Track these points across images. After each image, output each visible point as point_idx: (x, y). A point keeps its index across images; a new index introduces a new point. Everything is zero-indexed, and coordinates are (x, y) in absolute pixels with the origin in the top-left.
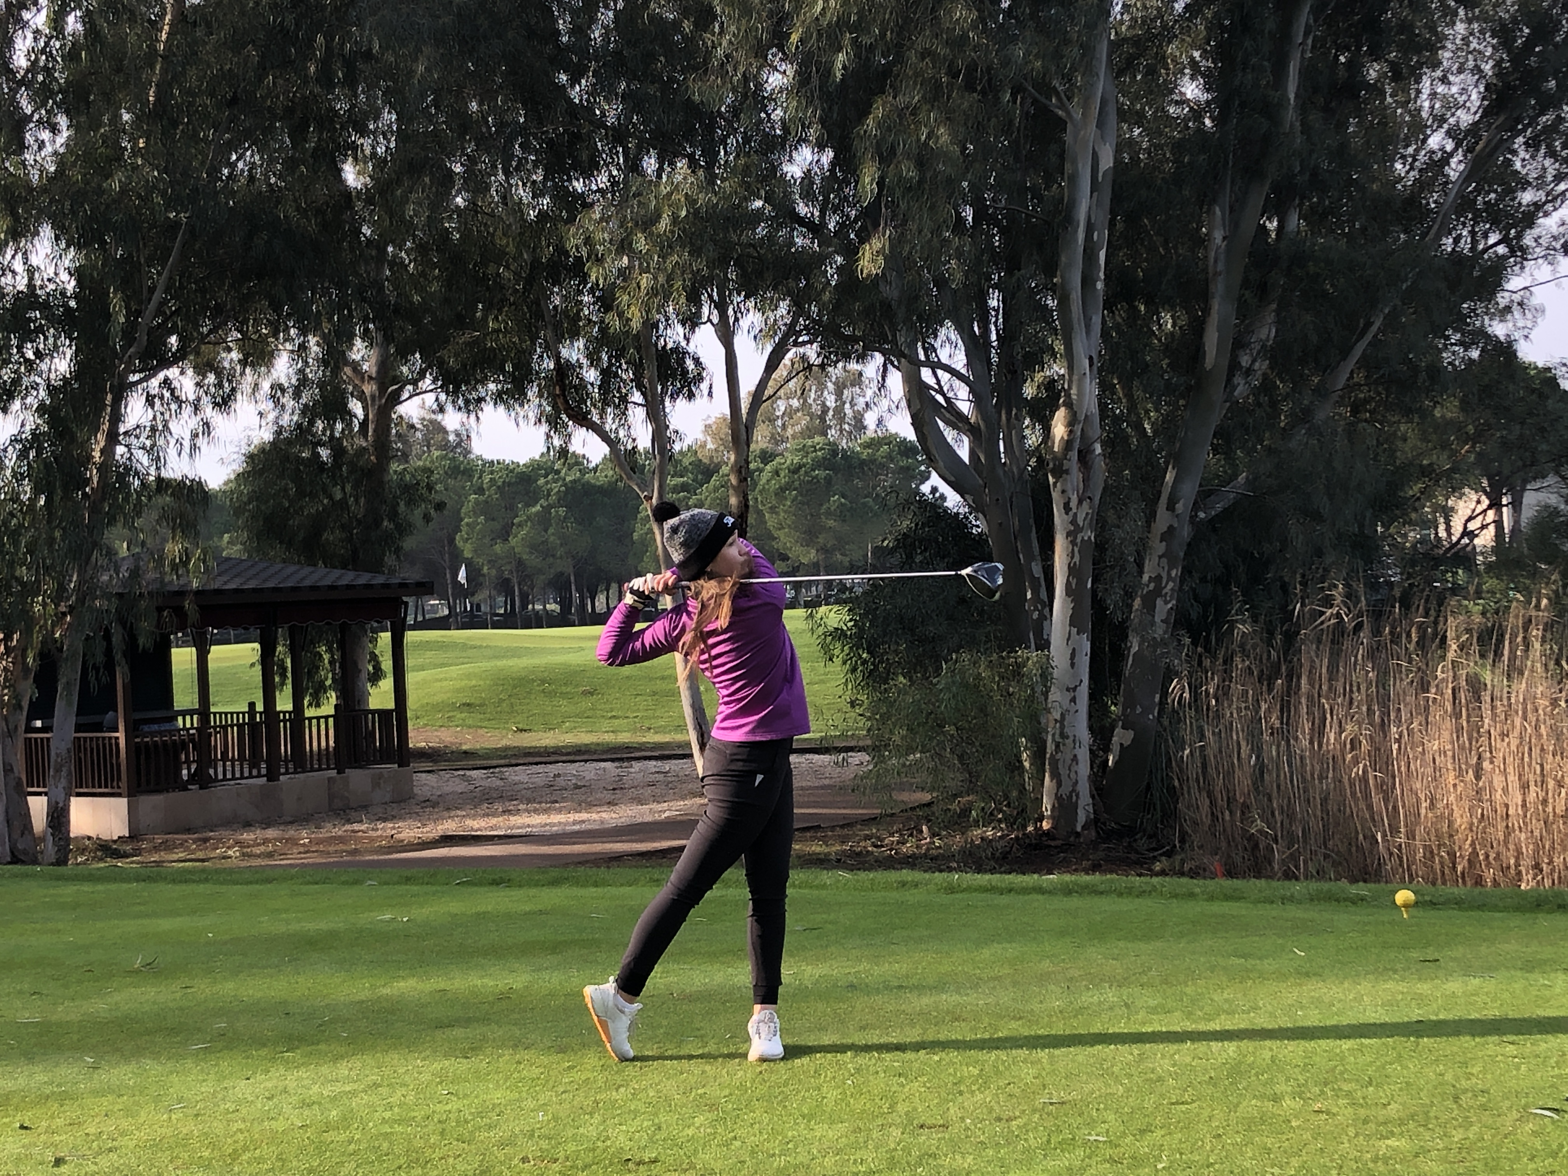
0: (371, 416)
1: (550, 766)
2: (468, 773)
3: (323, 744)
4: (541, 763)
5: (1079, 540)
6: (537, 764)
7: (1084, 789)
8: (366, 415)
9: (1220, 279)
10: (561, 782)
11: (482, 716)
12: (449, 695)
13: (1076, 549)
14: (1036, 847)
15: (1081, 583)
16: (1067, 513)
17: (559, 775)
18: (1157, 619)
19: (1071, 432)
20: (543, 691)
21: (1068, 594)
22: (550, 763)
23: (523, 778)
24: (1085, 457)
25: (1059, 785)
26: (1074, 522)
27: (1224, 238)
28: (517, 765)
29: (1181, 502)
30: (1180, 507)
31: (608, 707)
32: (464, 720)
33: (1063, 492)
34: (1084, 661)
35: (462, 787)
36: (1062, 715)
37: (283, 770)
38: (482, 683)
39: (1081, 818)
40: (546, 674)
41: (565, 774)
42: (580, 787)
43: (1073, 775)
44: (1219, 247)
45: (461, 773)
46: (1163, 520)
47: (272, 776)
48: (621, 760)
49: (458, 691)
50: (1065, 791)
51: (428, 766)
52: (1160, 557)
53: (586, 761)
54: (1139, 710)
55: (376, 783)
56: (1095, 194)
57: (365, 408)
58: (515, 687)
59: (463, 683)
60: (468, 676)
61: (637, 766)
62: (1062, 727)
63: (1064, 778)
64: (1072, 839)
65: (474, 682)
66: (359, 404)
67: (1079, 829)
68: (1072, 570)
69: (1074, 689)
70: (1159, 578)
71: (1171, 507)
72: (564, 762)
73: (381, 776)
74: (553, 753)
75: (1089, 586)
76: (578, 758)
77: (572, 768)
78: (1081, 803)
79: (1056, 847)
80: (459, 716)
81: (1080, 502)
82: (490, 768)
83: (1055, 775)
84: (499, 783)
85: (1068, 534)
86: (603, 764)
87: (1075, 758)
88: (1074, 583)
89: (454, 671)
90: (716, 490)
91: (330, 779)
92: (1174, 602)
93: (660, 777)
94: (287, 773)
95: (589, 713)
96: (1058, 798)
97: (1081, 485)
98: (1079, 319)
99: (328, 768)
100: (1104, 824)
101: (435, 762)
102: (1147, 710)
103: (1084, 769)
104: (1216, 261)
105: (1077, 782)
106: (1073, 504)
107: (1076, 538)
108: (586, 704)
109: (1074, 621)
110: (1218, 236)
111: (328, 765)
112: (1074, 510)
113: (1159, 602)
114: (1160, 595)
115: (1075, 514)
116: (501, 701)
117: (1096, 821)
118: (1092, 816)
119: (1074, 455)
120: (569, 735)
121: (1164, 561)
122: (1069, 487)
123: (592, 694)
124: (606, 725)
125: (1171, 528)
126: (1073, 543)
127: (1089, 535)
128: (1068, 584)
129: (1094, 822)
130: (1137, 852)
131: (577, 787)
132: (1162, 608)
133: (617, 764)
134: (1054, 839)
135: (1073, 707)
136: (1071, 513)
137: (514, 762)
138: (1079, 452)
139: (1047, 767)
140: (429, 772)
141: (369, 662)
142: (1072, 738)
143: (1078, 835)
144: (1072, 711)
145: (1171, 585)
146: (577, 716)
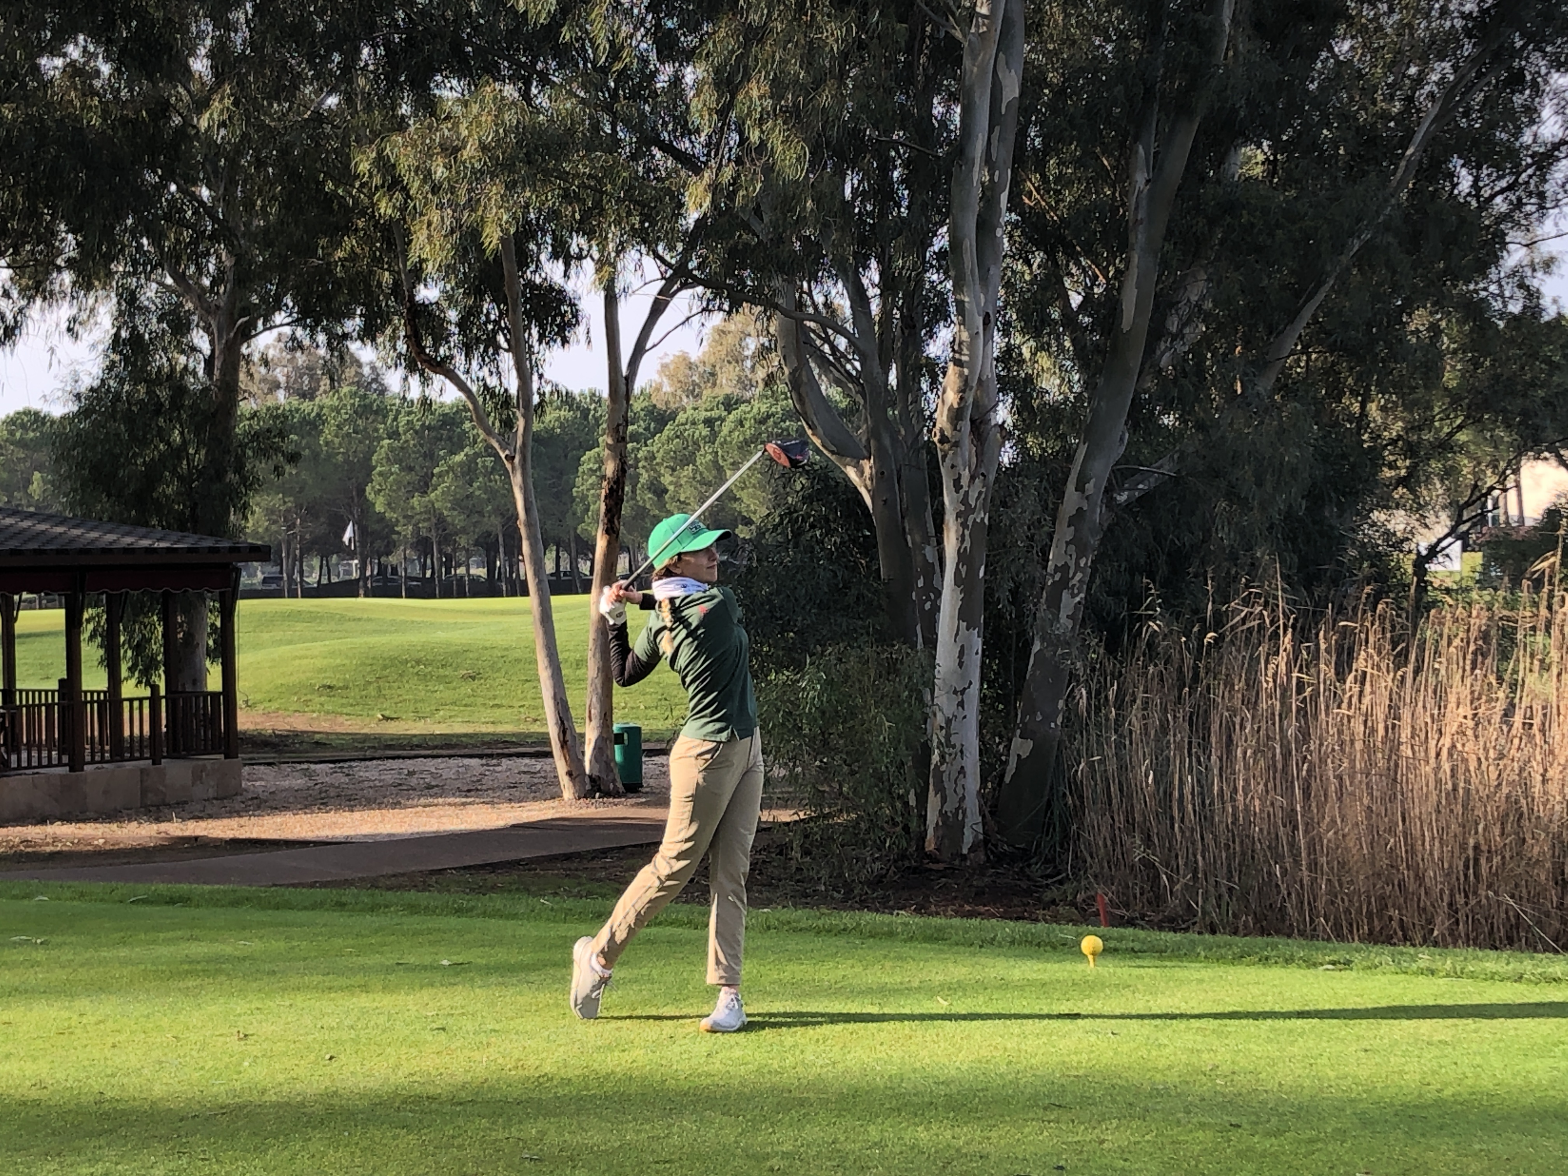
0: (217, 353)
1: (409, 762)
2: (313, 766)
3: (136, 731)
4: (398, 757)
5: (970, 523)
6: (394, 758)
7: (972, 805)
8: (213, 351)
9: (1141, 228)
10: (413, 781)
11: (344, 701)
12: (308, 674)
13: (967, 533)
14: (915, 870)
15: (972, 571)
16: (957, 492)
17: (413, 773)
18: (1063, 616)
19: (961, 398)
20: (417, 674)
21: (957, 583)
22: (410, 758)
23: (373, 774)
24: (978, 428)
25: (944, 800)
26: (965, 501)
27: (1148, 181)
28: (372, 759)
29: (1093, 481)
30: (1090, 487)
31: (491, 694)
32: (322, 705)
33: (953, 467)
34: (975, 661)
35: (299, 782)
36: (949, 721)
37: (88, 758)
38: (347, 662)
39: (968, 838)
40: (422, 654)
41: (422, 772)
42: (433, 787)
43: (960, 790)
44: (1140, 192)
45: (305, 766)
46: (1072, 500)
47: (76, 765)
48: (491, 756)
49: (320, 670)
50: (949, 808)
51: (271, 756)
52: (1067, 543)
53: (450, 757)
54: (1039, 718)
55: (197, 776)
56: (997, 129)
57: (212, 343)
58: (385, 667)
59: (325, 662)
60: (332, 654)
61: (505, 762)
62: (948, 736)
63: (949, 792)
64: (957, 862)
65: (338, 661)
66: (206, 338)
67: (965, 851)
68: (961, 556)
69: (963, 692)
70: (1066, 566)
71: (1080, 487)
72: (425, 757)
73: (203, 769)
74: (419, 746)
75: (981, 574)
76: (444, 752)
77: (431, 765)
78: (969, 822)
79: (938, 871)
80: (317, 699)
81: (973, 478)
82: (340, 761)
83: (940, 789)
84: (347, 779)
85: (958, 516)
86: (467, 761)
87: (962, 770)
88: (964, 571)
89: (318, 647)
90: (669, 440)
91: (142, 771)
92: (1082, 595)
93: (526, 778)
94: (93, 762)
95: (467, 701)
96: (942, 814)
97: (974, 460)
98: (972, 271)
99: (141, 758)
100: (996, 846)
101: (280, 752)
102: (1049, 717)
103: (972, 783)
104: (1136, 208)
105: (964, 797)
106: (965, 481)
107: (966, 520)
108: (466, 689)
109: (964, 614)
110: (1140, 178)
111: (142, 753)
112: (965, 488)
113: (1065, 595)
114: (1066, 587)
115: (967, 493)
116: (370, 683)
117: (986, 842)
118: (981, 837)
119: (966, 425)
120: (443, 725)
121: (1072, 547)
122: (959, 461)
123: (473, 678)
124: (487, 714)
125: (1080, 509)
126: (964, 525)
127: (982, 517)
128: (957, 572)
129: (985, 843)
130: (1029, 878)
131: (429, 787)
132: (1069, 602)
133: (484, 761)
134: (938, 861)
135: (960, 713)
136: (962, 492)
137: (369, 754)
138: (972, 421)
139: (931, 780)
140: (269, 764)
141: (209, 635)
142: (958, 747)
143: (964, 858)
144: (960, 717)
145: (1079, 576)
146: (454, 703)
